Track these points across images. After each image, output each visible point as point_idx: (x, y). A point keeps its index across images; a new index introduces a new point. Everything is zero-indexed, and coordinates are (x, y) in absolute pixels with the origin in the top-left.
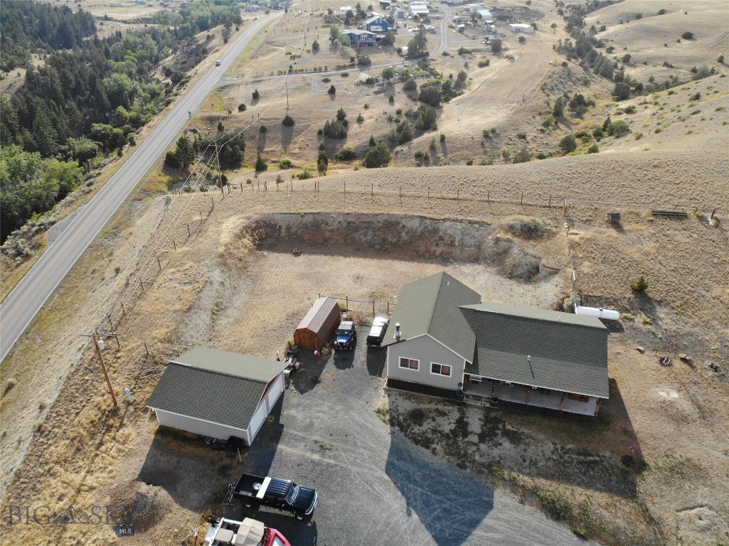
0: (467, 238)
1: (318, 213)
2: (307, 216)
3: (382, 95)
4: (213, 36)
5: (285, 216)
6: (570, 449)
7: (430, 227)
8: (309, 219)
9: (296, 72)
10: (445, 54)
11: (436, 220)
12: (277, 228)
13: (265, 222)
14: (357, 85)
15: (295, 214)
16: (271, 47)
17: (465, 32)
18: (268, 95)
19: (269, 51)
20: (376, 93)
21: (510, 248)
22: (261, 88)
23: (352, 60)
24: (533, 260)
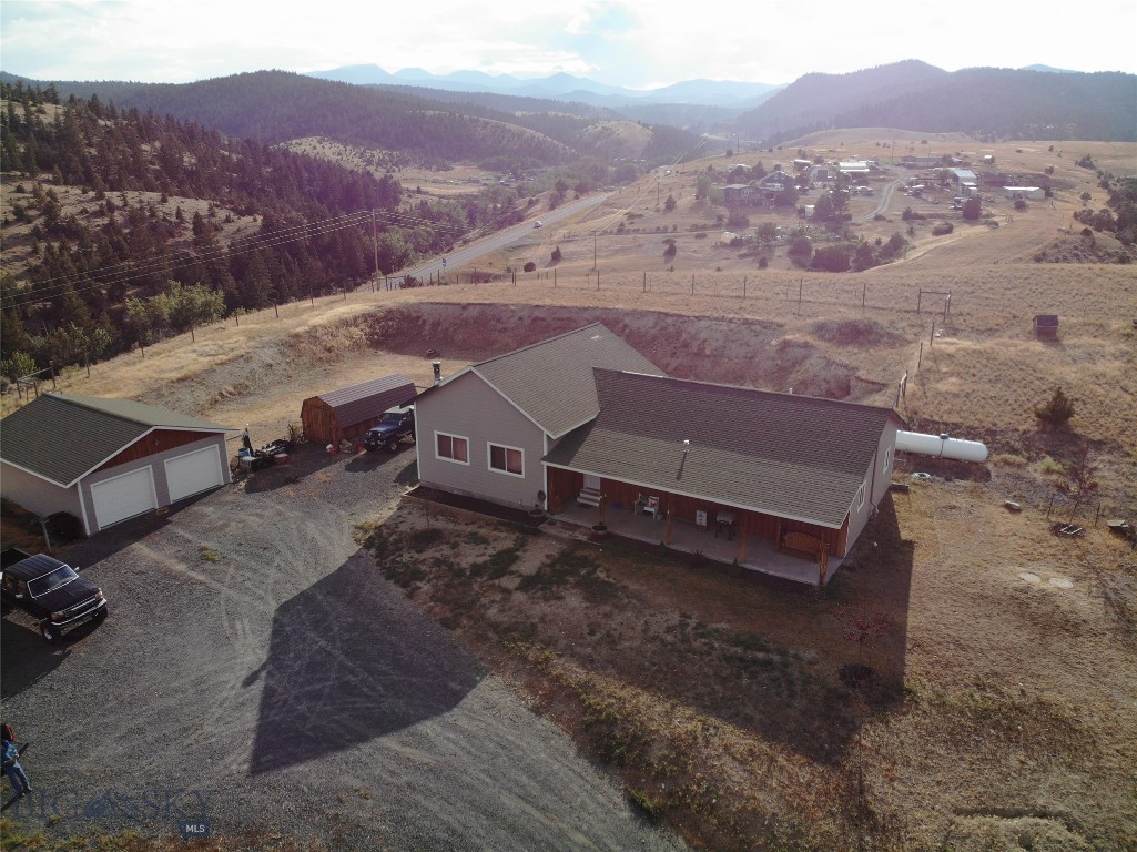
0: (733, 346)
1: (490, 305)
2: (471, 308)
3: (750, 259)
4: (537, 200)
5: (438, 306)
6: (717, 631)
7: (671, 329)
8: (474, 312)
9: (628, 232)
10: (878, 218)
11: (683, 316)
12: (420, 322)
13: (402, 313)
14: (715, 247)
15: (453, 304)
16: (607, 210)
17: (924, 196)
18: (573, 256)
19: (604, 214)
20: (741, 256)
21: (806, 357)
22: (565, 249)
23: (720, 218)
24: (841, 372)
